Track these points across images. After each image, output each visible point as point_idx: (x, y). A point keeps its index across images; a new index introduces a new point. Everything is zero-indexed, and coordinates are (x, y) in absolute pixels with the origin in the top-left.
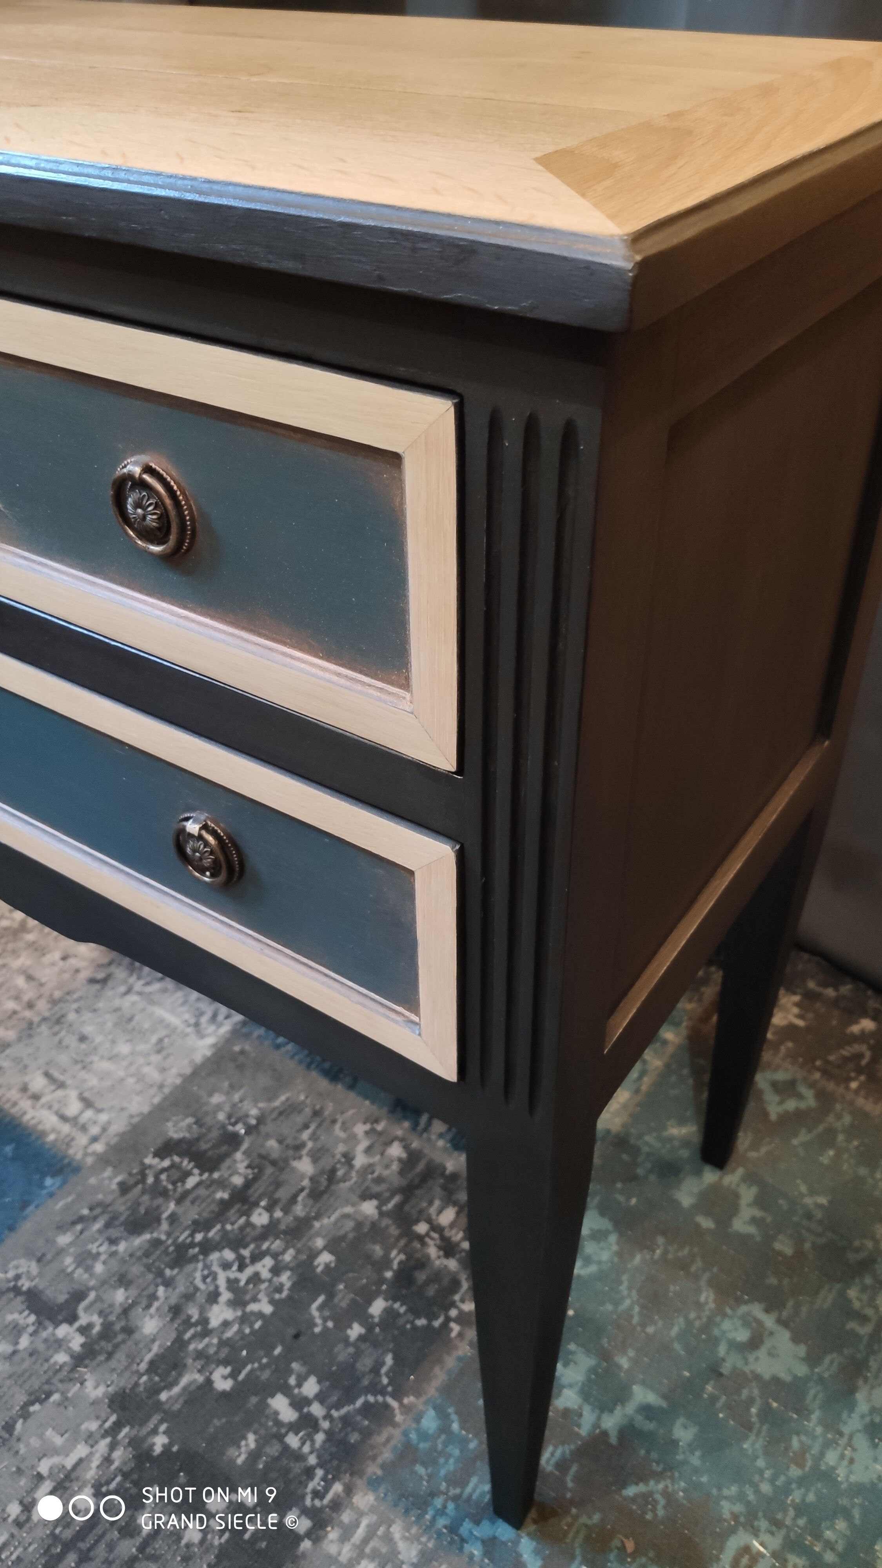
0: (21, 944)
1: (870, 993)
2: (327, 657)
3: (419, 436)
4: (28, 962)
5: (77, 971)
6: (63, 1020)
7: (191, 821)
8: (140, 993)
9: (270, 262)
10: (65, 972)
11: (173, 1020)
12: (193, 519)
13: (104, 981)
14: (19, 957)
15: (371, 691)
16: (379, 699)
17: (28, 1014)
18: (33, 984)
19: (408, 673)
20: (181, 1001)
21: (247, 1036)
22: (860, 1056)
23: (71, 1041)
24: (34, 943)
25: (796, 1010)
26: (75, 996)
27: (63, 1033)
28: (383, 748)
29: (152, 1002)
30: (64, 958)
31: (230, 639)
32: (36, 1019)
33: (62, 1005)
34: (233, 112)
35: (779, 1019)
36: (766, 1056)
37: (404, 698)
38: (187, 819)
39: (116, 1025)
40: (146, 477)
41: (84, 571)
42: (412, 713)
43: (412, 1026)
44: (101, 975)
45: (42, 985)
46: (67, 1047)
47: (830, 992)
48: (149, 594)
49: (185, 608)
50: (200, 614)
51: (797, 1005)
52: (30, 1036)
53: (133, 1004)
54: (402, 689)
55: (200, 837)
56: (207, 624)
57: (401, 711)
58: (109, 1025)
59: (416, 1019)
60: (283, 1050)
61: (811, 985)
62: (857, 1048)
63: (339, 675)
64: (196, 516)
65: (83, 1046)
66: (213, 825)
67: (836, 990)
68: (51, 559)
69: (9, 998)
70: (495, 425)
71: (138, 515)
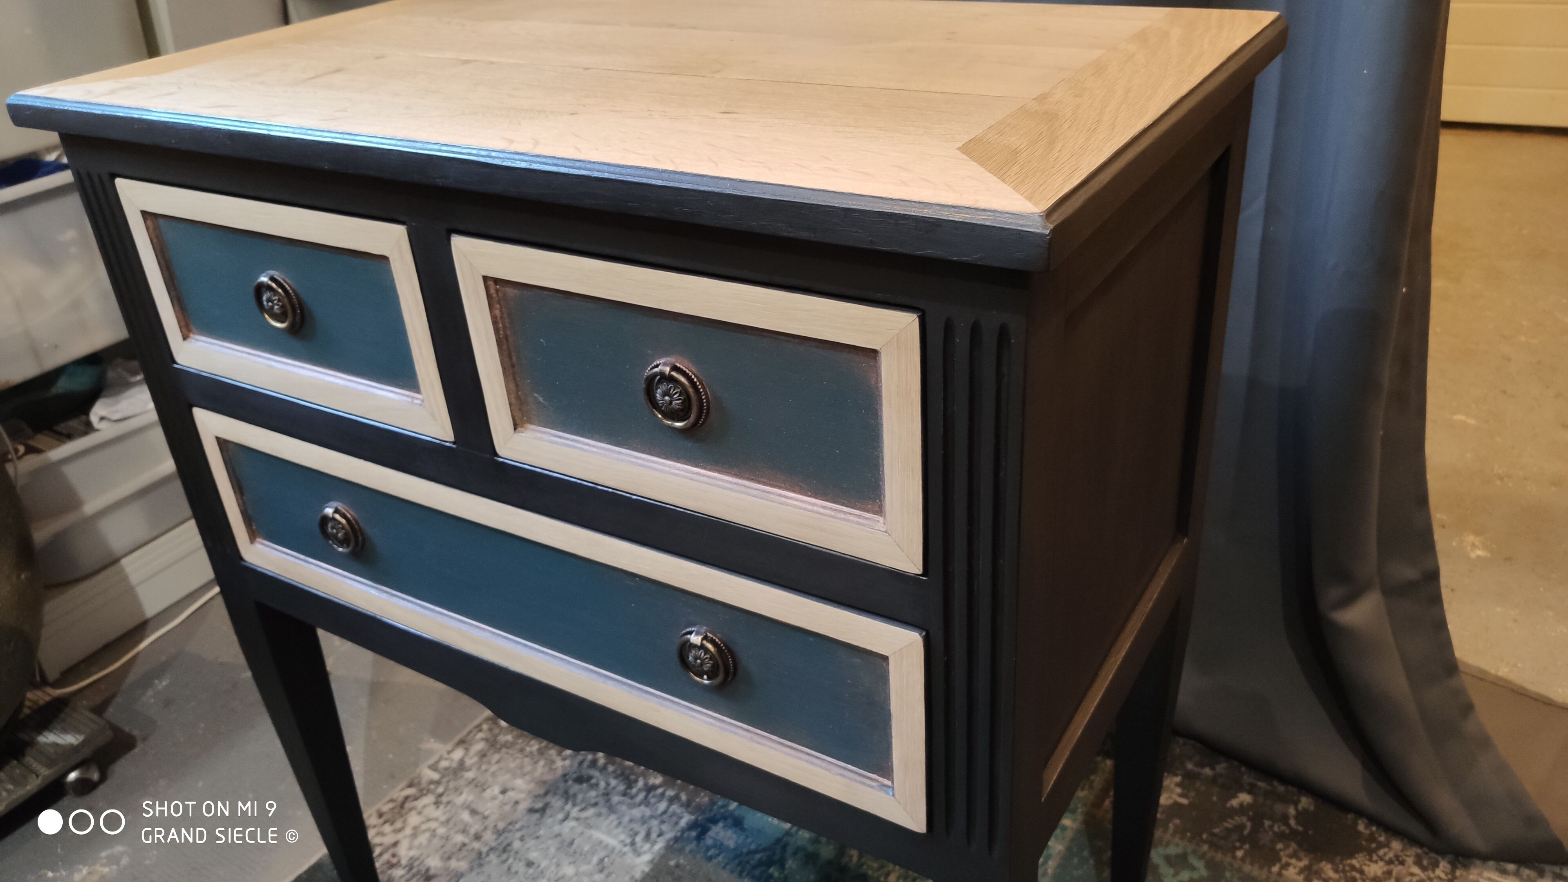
0: (462, 782)
1: (1243, 769)
2: (815, 495)
3: (893, 338)
4: (471, 798)
5: (517, 803)
6: (509, 848)
7: (694, 633)
8: (577, 819)
9: (789, 232)
10: (506, 804)
11: (611, 842)
12: (708, 402)
13: (543, 810)
14: (461, 794)
15: (852, 518)
16: (859, 524)
17: (476, 845)
18: (477, 817)
19: (881, 502)
20: (615, 823)
21: (681, 851)
22: (1242, 827)
23: (520, 867)
24: (473, 780)
25: (1179, 790)
26: (518, 826)
27: (510, 861)
28: (862, 561)
29: (590, 827)
30: (504, 792)
31: (735, 487)
32: (485, 850)
33: (505, 834)
34: (722, 113)
35: (1164, 800)
36: (1158, 833)
37: (878, 521)
38: (690, 633)
39: (558, 849)
40: (674, 373)
41: (611, 444)
42: (886, 532)
43: (886, 789)
44: (539, 805)
45: (486, 818)
46: (516, 873)
47: (1207, 771)
48: (667, 458)
49: (697, 466)
50: (710, 470)
51: (1178, 785)
52: (481, 865)
53: (572, 829)
54: (876, 515)
55: (702, 647)
56: (716, 477)
57: (877, 531)
58: (552, 850)
59: (889, 783)
60: (715, 861)
61: (1190, 766)
62: (1238, 820)
63: (824, 507)
64: (710, 399)
65: (531, 871)
66: (711, 636)
67: (1213, 769)
68: (582, 436)
69: (457, 832)
70: (948, 328)
71: (666, 401)
